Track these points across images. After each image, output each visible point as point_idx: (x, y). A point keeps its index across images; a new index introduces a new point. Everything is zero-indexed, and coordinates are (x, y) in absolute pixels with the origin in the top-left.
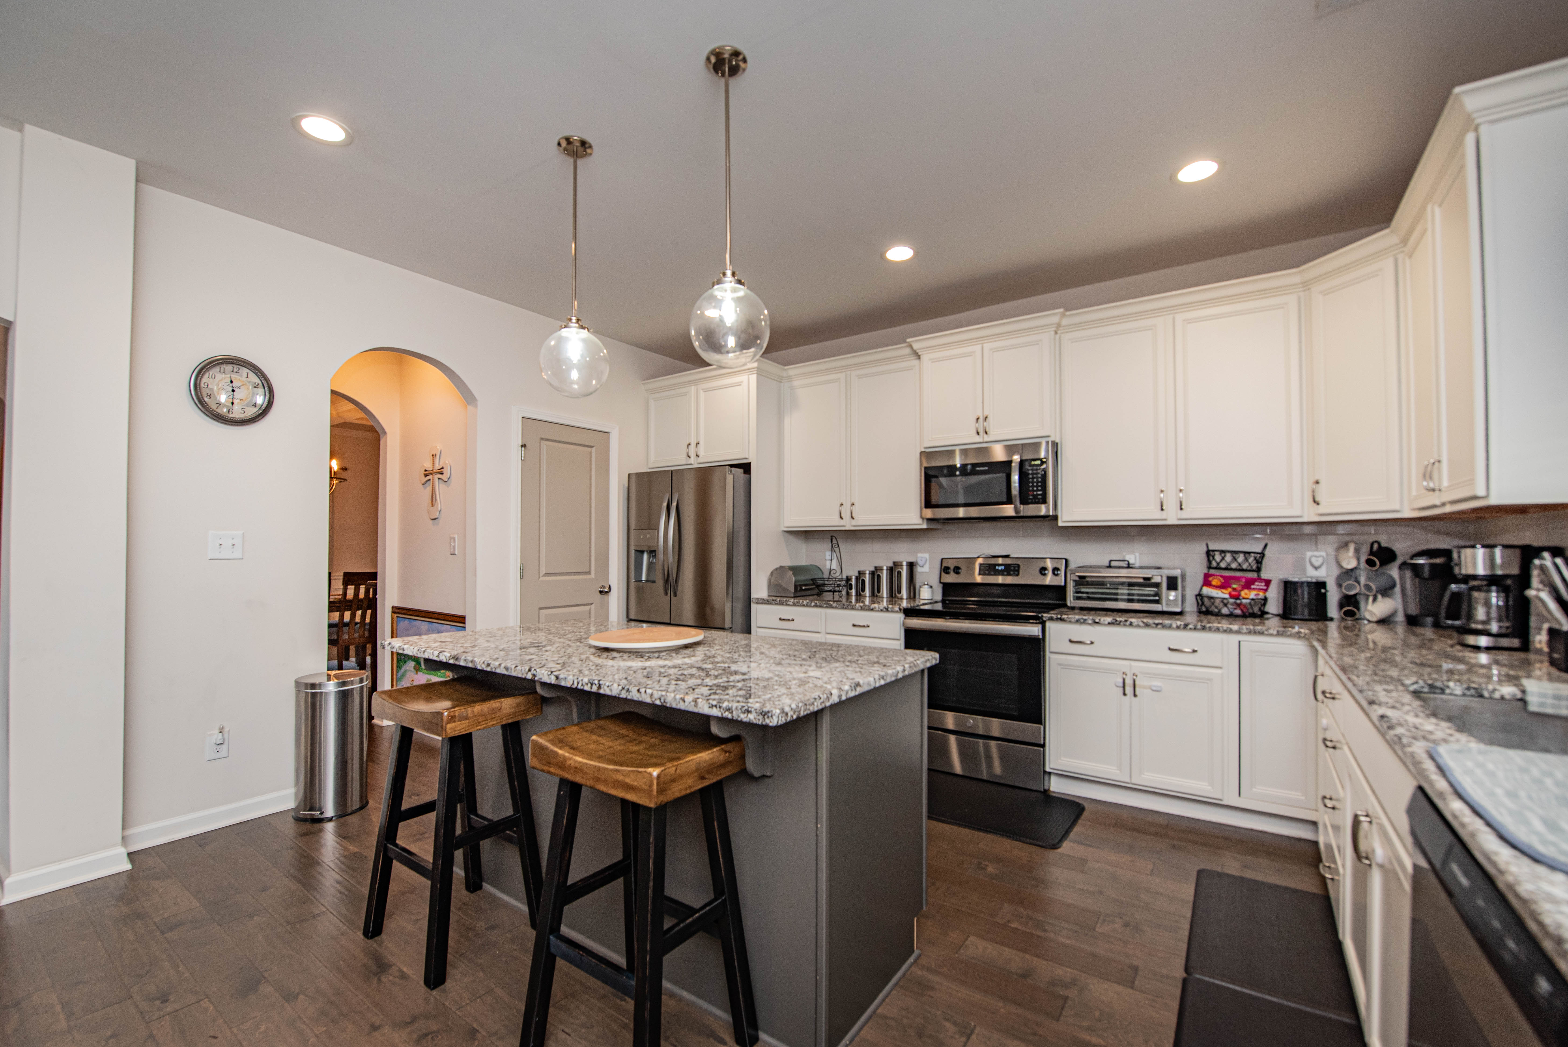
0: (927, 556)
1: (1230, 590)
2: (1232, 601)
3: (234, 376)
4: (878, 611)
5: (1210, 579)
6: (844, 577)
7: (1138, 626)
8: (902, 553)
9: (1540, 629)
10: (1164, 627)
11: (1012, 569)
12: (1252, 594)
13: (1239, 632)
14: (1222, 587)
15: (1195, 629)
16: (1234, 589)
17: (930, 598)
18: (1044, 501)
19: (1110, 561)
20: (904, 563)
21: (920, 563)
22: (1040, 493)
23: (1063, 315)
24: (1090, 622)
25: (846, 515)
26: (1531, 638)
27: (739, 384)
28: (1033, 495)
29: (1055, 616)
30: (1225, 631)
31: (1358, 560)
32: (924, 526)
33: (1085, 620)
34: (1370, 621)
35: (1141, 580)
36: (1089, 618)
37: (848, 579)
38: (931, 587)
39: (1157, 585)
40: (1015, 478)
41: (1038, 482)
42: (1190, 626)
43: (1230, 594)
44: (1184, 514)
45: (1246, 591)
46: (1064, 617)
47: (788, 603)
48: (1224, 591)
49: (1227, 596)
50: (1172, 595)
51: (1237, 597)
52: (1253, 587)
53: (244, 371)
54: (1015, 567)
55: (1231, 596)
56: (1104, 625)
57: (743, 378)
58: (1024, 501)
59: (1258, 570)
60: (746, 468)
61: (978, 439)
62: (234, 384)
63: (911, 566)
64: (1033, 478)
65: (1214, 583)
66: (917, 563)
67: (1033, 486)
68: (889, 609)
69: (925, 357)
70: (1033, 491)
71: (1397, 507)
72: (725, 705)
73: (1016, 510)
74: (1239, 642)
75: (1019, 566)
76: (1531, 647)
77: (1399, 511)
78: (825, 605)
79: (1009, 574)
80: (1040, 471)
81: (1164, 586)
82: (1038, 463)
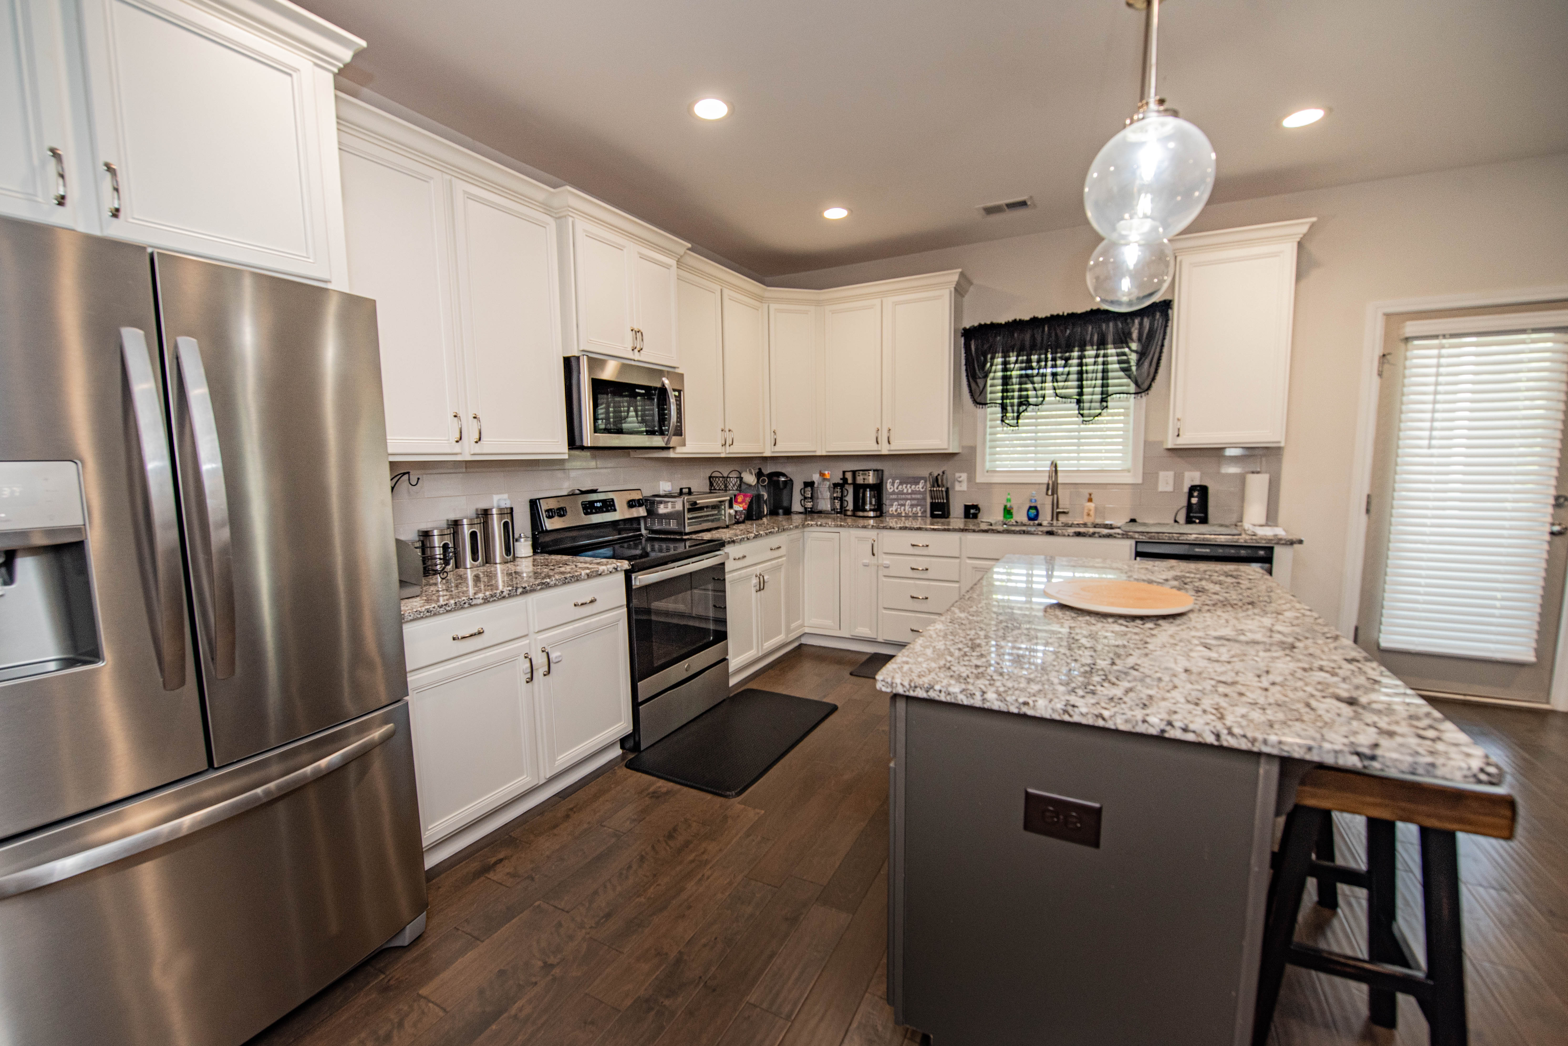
1: (744, 504)
2: (743, 512)
9: (892, 505)
11: (609, 505)
18: (681, 433)
19: (681, 489)
22: (679, 424)
26: (886, 510)
33: (744, 539)
43: (743, 507)
49: (742, 509)
54: (611, 503)
61: (634, 356)
65: (739, 500)
71: (814, 449)
76: (886, 513)
77: (815, 451)
78: (540, 587)
79: (608, 511)
80: (678, 403)
81: (727, 506)
82: (677, 394)
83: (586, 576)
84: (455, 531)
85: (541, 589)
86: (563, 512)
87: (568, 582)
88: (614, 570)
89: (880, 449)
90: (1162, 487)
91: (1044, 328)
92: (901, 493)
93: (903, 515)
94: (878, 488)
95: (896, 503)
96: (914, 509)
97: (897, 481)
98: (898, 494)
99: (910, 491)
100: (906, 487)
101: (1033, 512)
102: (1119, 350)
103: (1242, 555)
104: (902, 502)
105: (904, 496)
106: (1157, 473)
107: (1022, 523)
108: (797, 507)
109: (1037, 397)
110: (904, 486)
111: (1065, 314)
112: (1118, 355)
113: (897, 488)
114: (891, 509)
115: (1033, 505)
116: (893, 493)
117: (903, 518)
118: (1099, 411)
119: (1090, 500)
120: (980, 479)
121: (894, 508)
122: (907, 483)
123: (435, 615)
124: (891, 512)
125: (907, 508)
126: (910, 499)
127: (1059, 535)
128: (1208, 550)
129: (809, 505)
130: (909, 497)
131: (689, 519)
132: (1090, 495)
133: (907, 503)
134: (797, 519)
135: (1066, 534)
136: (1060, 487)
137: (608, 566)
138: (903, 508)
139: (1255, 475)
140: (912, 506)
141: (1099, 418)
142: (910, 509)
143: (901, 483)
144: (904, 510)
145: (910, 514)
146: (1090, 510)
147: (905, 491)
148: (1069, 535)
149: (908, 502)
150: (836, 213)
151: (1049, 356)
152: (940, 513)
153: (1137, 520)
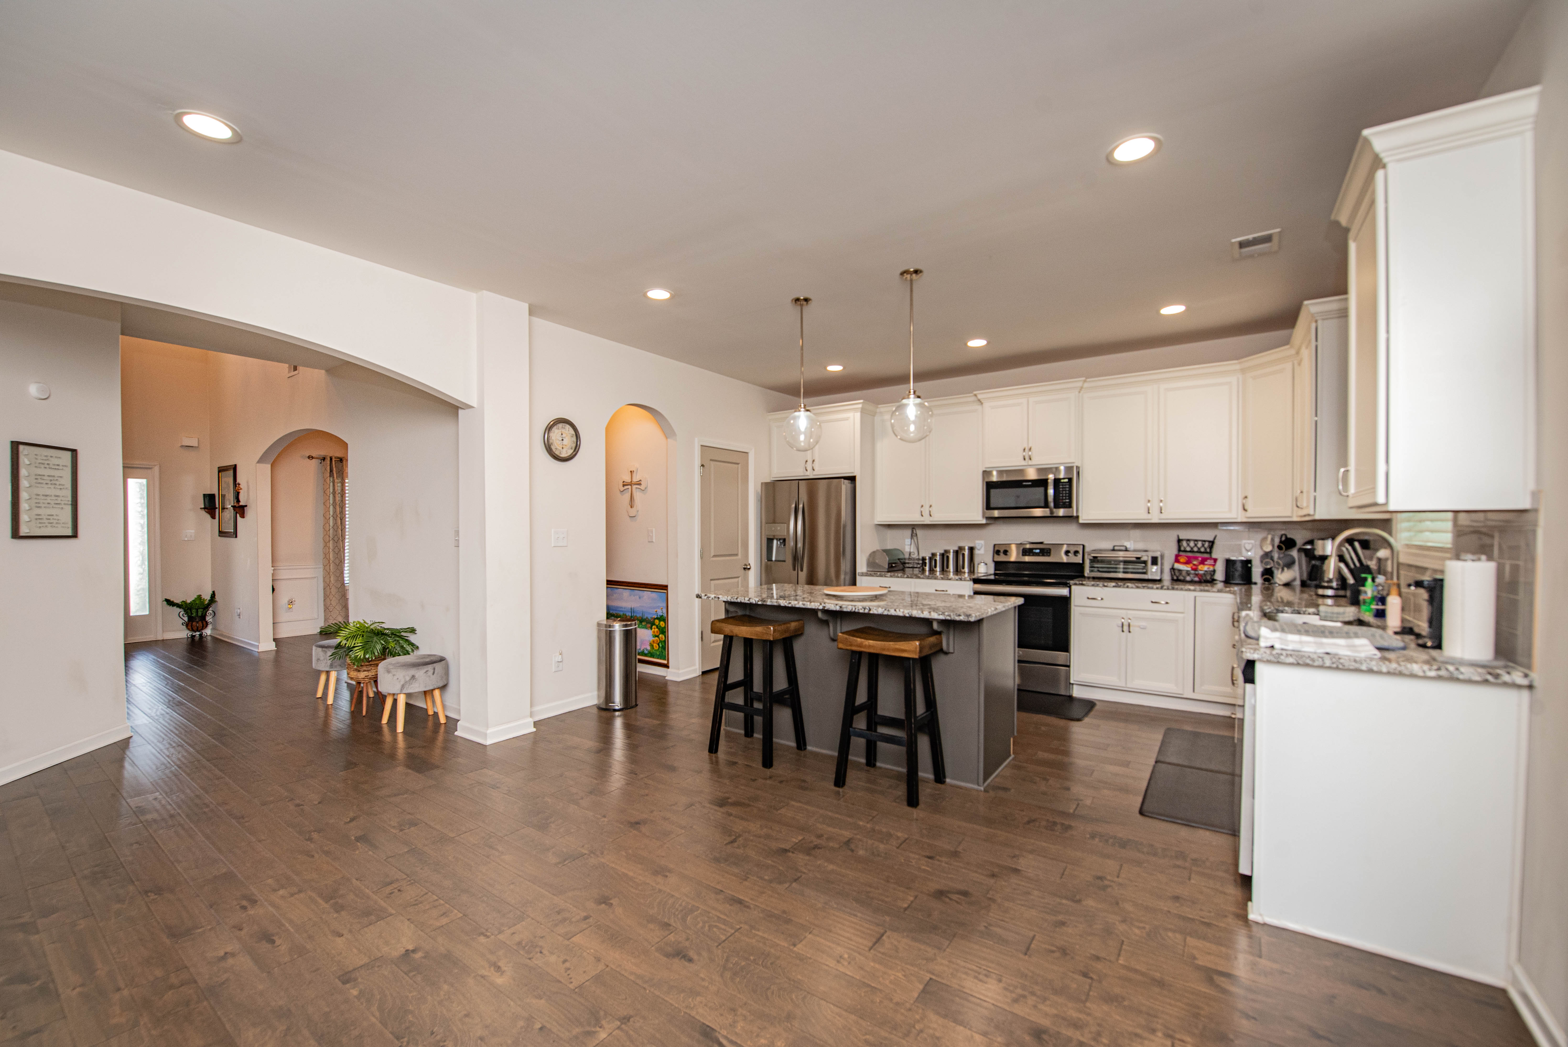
0: (982, 542)
1: (1191, 565)
2: (1193, 572)
3: (563, 431)
4: (949, 580)
5: (1179, 558)
6: (921, 558)
7: (1132, 588)
8: (964, 540)
10: (1148, 588)
11: (1045, 552)
12: (1206, 568)
13: (1194, 590)
14: (1187, 563)
15: (1168, 589)
16: (1194, 565)
17: (985, 572)
18: (1069, 506)
19: (1114, 546)
20: (967, 548)
21: (978, 547)
22: (1067, 501)
23: (1085, 381)
24: (1101, 586)
25: (926, 513)
27: (847, 419)
28: (1062, 502)
29: (1077, 582)
30: (1186, 590)
31: (1273, 546)
32: (984, 522)
33: (1097, 585)
34: (1279, 585)
35: (1134, 559)
36: (1101, 584)
37: (924, 559)
38: (986, 564)
39: (1145, 562)
40: (1051, 492)
41: (1066, 493)
42: (1165, 587)
43: (1191, 568)
44: (1163, 516)
45: (1202, 566)
46: (1084, 582)
47: (886, 576)
48: (1188, 566)
49: (1189, 569)
50: (1155, 568)
51: (1195, 570)
52: (1206, 563)
53: (568, 426)
54: (1047, 551)
55: (1193, 569)
56: (1110, 587)
57: (850, 415)
58: (1057, 506)
59: (1210, 553)
60: (852, 479)
61: (1022, 464)
62: (564, 436)
63: (971, 549)
64: (1063, 491)
65: (1182, 560)
66: (976, 547)
67: (1063, 496)
68: (963, 579)
69: (987, 405)
70: (1063, 499)
71: (1291, 515)
72: (946, 614)
73: (1052, 512)
74: (1195, 597)
75: (1050, 550)
79: (1043, 555)
80: (1067, 486)
81: (1150, 562)
82: (1066, 480)
84: (944, 556)
86: (1006, 552)
131: (1092, 567)
150: (1173, 310)
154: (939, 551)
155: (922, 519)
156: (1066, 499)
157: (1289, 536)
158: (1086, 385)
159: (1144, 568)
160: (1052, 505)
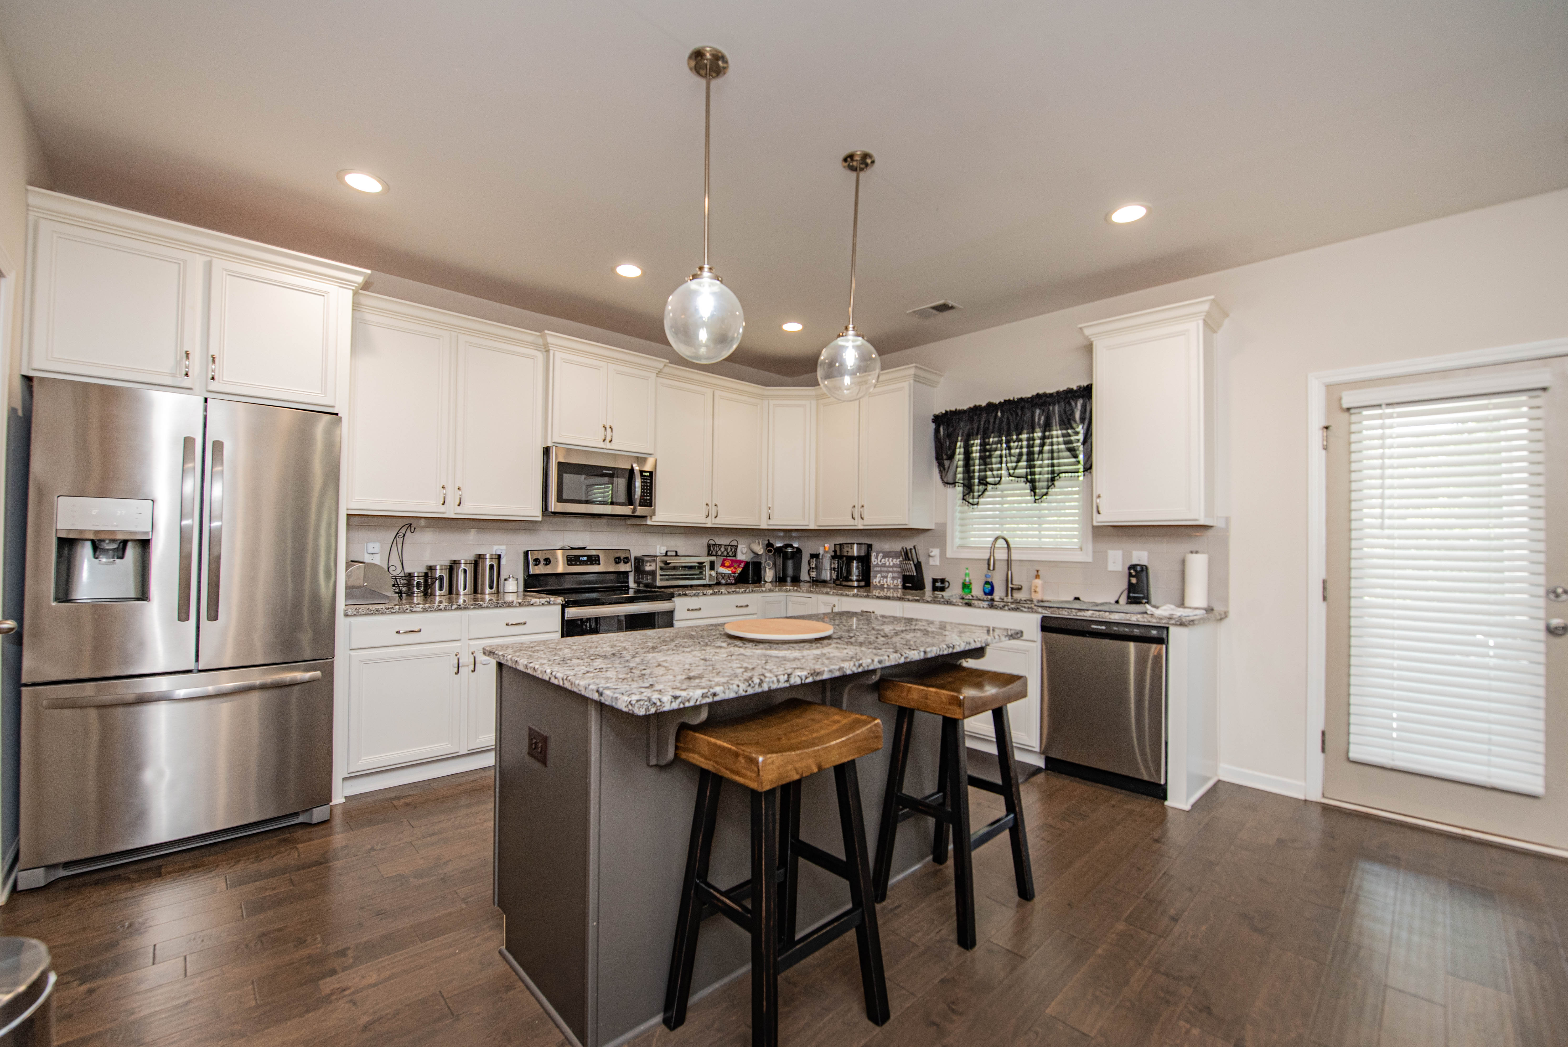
1: (732, 568)
2: (733, 575)
4: (539, 605)
5: (725, 562)
9: (876, 577)
11: (593, 559)
14: (729, 567)
18: (651, 504)
20: (489, 556)
21: (507, 556)
22: (651, 498)
24: (701, 594)
26: (871, 581)
28: (647, 499)
29: (678, 594)
32: (547, 519)
33: (699, 593)
35: (696, 564)
38: (515, 579)
39: (702, 567)
40: (637, 486)
41: (651, 489)
43: (732, 571)
46: (687, 592)
47: (415, 609)
48: (729, 569)
49: (730, 572)
51: (735, 572)
54: (595, 558)
58: (640, 503)
59: (735, 556)
61: (602, 445)
63: (497, 558)
64: (644, 486)
65: (727, 564)
67: (644, 492)
68: (551, 602)
69: (554, 354)
70: (644, 496)
71: (806, 523)
73: (634, 510)
75: (598, 556)
76: (871, 584)
77: (808, 525)
78: (473, 607)
79: (592, 564)
80: (648, 481)
81: (708, 568)
82: (648, 474)
83: (518, 605)
84: (452, 568)
85: (474, 608)
86: (548, 561)
87: (500, 607)
88: (546, 603)
89: (856, 524)
90: (1111, 567)
91: (997, 413)
92: (884, 565)
93: (886, 586)
94: (865, 561)
95: (879, 575)
96: (895, 581)
97: (881, 555)
98: (880, 566)
99: (891, 564)
100: (888, 560)
101: (988, 587)
102: (1064, 432)
103: (1135, 633)
104: (884, 574)
105: (886, 569)
106: (1106, 552)
107: (977, 597)
108: (804, 576)
109: (994, 476)
110: (887, 559)
111: (1016, 399)
112: (1064, 436)
113: (881, 561)
114: (874, 581)
115: (990, 580)
116: (877, 565)
117: (886, 590)
118: (1045, 491)
119: (1037, 577)
120: (949, 555)
121: (877, 580)
122: (889, 557)
123: (382, 613)
124: (875, 584)
125: (889, 579)
126: (893, 572)
127: (975, 607)
128: (1104, 628)
129: (813, 574)
130: (891, 569)
131: (661, 575)
132: (1038, 571)
133: (889, 576)
134: (805, 587)
135: (981, 606)
136: (1013, 563)
137: (541, 599)
138: (885, 580)
139: (1194, 555)
140: (893, 578)
141: (1048, 497)
142: (892, 582)
143: (884, 557)
144: (887, 582)
145: (892, 586)
146: (1036, 587)
147: (887, 564)
148: (983, 607)
149: (890, 574)
150: (792, 327)
151: (1004, 438)
152: (910, 585)
153: (1081, 599)
154: (440, 562)
155: (442, 509)
156: (647, 496)
157: (771, 542)
158: (666, 370)
159: (701, 573)
160: (638, 502)
